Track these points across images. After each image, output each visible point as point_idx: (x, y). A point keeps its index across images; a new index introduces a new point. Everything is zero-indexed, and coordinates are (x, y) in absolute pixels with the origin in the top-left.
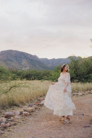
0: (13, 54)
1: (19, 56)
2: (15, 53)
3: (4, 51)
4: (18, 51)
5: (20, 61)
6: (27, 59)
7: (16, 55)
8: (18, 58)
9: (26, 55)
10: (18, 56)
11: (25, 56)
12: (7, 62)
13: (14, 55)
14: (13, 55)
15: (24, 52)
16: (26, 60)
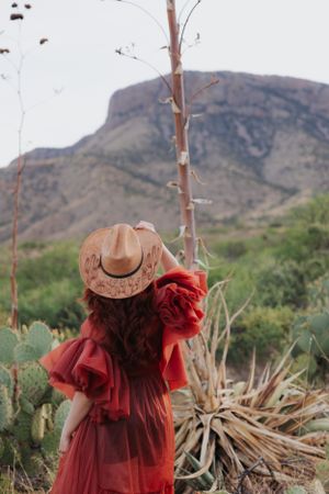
0: (203, 100)
1: (248, 111)
2: (218, 93)
3: (132, 89)
4: (242, 75)
5: (254, 151)
6: (310, 127)
7: (221, 104)
8: (242, 131)
9: (304, 102)
10: (239, 111)
11: (297, 103)
12: (143, 170)
13: (211, 110)
14: (203, 109)
15: (288, 78)
16: (302, 136)
